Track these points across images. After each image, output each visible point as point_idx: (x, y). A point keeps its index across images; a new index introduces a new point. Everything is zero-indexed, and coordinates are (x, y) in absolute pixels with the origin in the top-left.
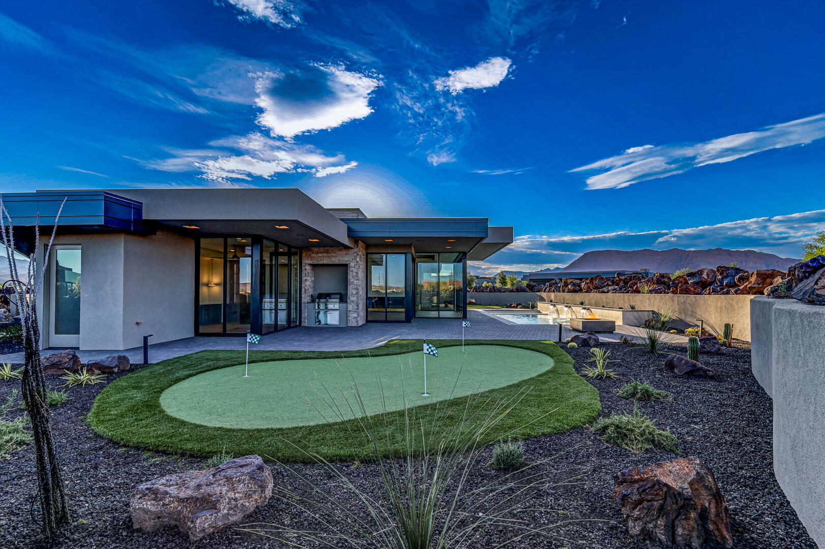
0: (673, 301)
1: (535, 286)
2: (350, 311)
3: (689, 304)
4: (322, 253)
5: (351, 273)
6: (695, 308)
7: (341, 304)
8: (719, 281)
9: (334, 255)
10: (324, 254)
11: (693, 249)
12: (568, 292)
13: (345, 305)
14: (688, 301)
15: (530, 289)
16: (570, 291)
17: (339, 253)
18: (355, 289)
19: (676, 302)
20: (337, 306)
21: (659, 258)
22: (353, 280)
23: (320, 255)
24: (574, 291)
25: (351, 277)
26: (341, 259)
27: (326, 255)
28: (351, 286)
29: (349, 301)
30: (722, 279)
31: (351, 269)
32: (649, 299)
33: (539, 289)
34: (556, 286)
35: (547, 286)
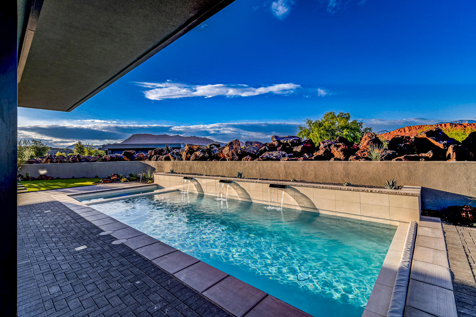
1: (134, 153)
12: (195, 160)
15: (127, 157)
16: (197, 159)
24: (203, 159)
33: (140, 157)
34: (173, 153)
35: (151, 153)
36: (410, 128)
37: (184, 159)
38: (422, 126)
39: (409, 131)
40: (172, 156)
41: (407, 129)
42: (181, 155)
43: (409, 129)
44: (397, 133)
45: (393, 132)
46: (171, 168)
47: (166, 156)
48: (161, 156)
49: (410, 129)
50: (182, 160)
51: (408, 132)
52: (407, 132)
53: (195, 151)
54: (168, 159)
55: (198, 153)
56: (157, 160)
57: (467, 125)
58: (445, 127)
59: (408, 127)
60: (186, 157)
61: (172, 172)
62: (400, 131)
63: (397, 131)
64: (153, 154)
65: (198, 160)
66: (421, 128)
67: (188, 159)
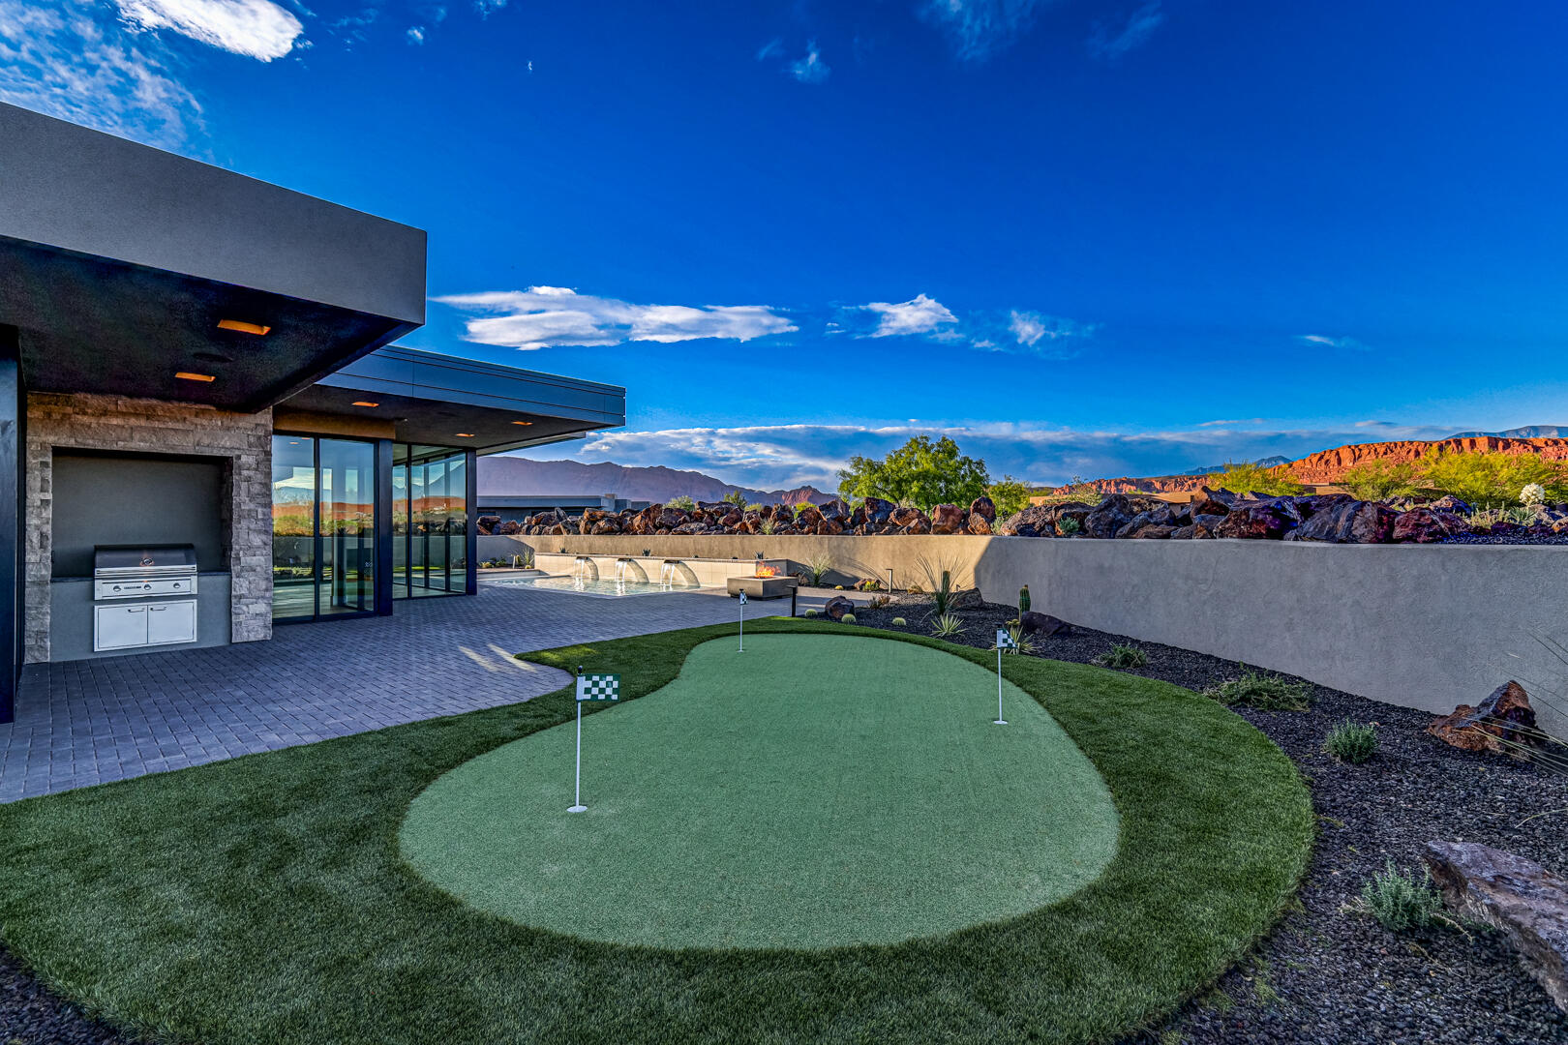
0: (821, 544)
1: (498, 522)
2: (241, 597)
3: (845, 548)
4: (123, 414)
5: (244, 485)
6: (855, 554)
7: (204, 579)
8: (869, 516)
9: (179, 426)
10: (133, 421)
11: (629, 466)
12: (598, 534)
13: (220, 579)
14: (844, 545)
15: (486, 528)
16: (601, 532)
17: (198, 421)
18: (259, 532)
19: (826, 546)
20: (190, 585)
21: (587, 475)
22: (252, 506)
23: (115, 421)
24: (610, 532)
25: (244, 497)
26: (206, 441)
27: (143, 422)
28: (244, 524)
29: (235, 569)
30: (873, 514)
31: (245, 473)
32: (780, 543)
33: (511, 529)
34: (567, 522)
35: (529, 522)
36: (1357, 450)
37: (582, 532)
38: (1396, 444)
39: (1355, 459)
40: (565, 527)
41: (1346, 455)
42: (578, 526)
43: (1354, 453)
44: (1314, 466)
45: (1301, 463)
46: (562, 546)
47: (556, 526)
48: (547, 528)
49: (1357, 454)
50: (579, 533)
51: (1351, 464)
52: (1347, 462)
53: (598, 520)
54: (558, 532)
55: (602, 524)
56: (540, 533)
57: (1546, 443)
58: (1472, 448)
59: (1350, 447)
60: (585, 529)
61: (563, 551)
62: (1323, 461)
63: (1315, 460)
64: (533, 523)
65: (602, 534)
66: (1392, 451)
67: (588, 532)
